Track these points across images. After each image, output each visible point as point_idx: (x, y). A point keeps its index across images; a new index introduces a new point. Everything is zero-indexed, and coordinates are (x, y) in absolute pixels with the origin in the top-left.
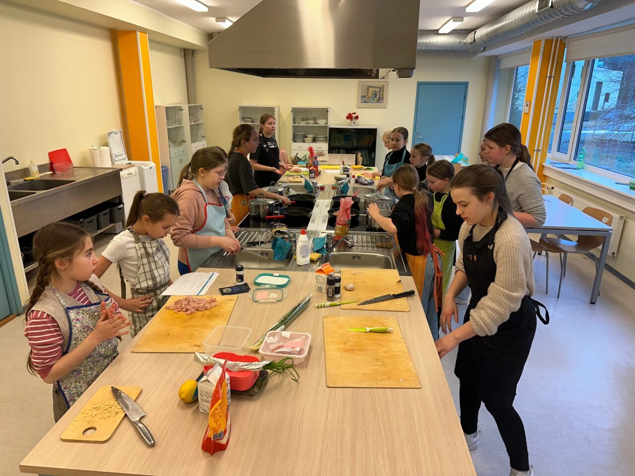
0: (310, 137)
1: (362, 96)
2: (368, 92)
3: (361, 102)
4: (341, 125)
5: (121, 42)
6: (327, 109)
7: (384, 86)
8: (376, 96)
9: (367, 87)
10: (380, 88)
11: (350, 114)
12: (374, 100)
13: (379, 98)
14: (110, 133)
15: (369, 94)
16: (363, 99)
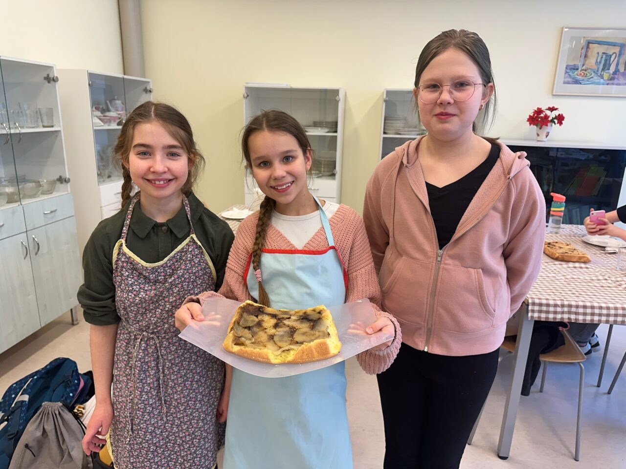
1: (568, 67)
2: (586, 56)
3: (565, 83)
8: (606, 66)
11: (539, 111)
12: (602, 77)
13: (615, 73)
15: (587, 62)
16: (569, 74)
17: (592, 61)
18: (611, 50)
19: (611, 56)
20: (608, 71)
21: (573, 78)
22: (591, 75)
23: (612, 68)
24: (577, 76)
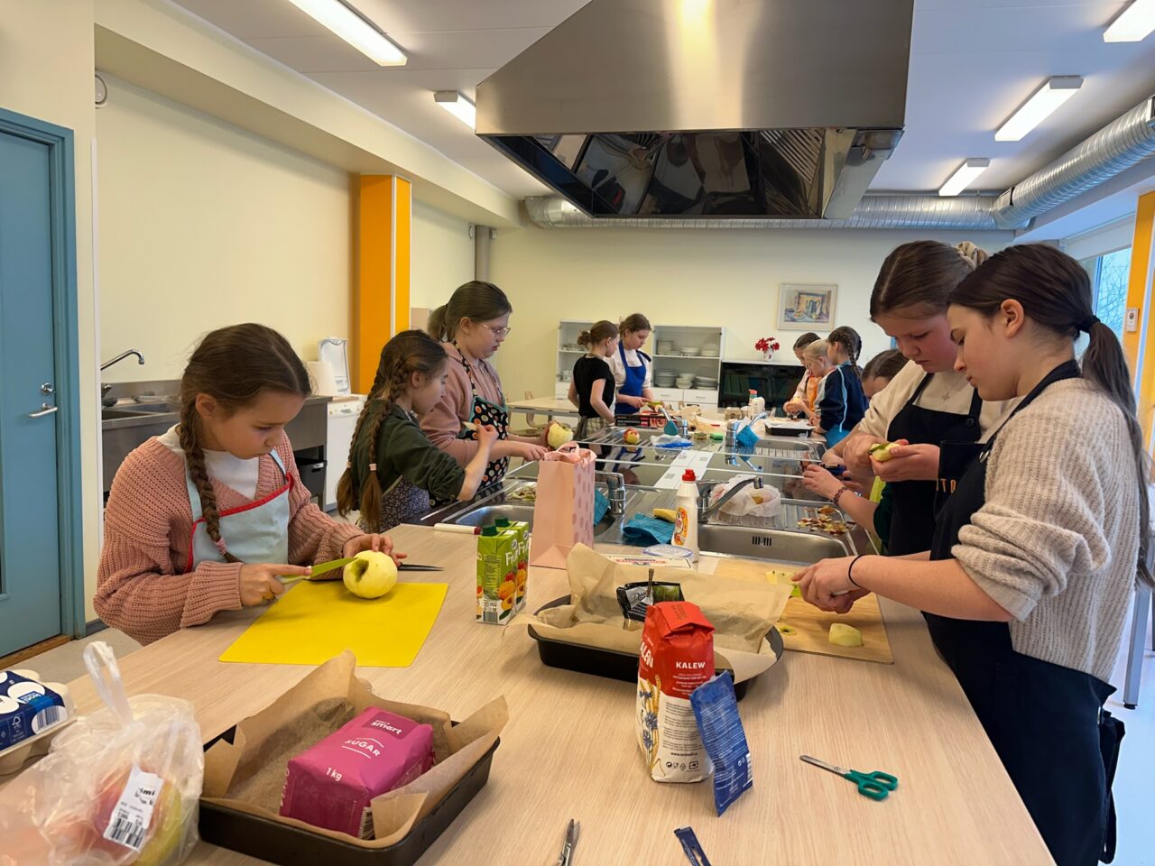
0: (686, 378)
1: (786, 310)
2: (799, 303)
3: (785, 321)
4: (745, 360)
5: (365, 194)
6: (720, 329)
7: (830, 292)
8: (814, 310)
9: (796, 294)
10: (823, 296)
11: (763, 340)
12: (811, 317)
13: (820, 314)
14: (324, 342)
15: (800, 307)
16: (788, 315)
17: (803, 307)
18: (816, 299)
19: (816, 303)
20: (815, 313)
22: (804, 315)
23: (818, 311)
24: (794, 316)
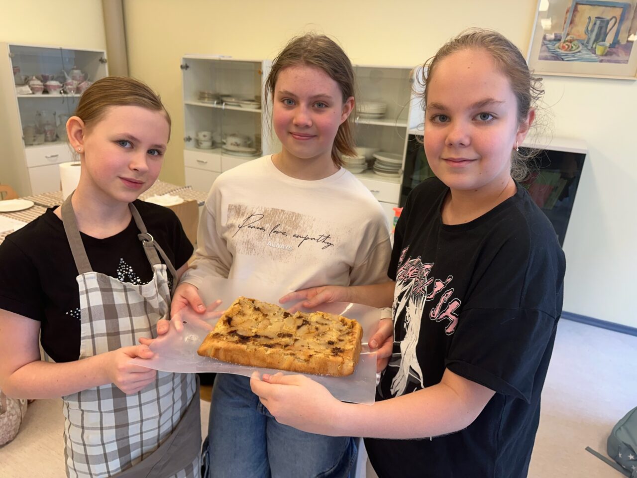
1: (545, 37)
2: (572, 22)
3: (543, 57)
8: (601, 36)
9: (570, 5)
12: (593, 51)
13: (613, 46)
15: (574, 30)
16: (548, 47)
17: (580, 30)
18: (608, 13)
19: (608, 22)
20: (603, 42)
21: (553, 53)
22: (579, 47)
23: (610, 39)
24: (558, 50)
